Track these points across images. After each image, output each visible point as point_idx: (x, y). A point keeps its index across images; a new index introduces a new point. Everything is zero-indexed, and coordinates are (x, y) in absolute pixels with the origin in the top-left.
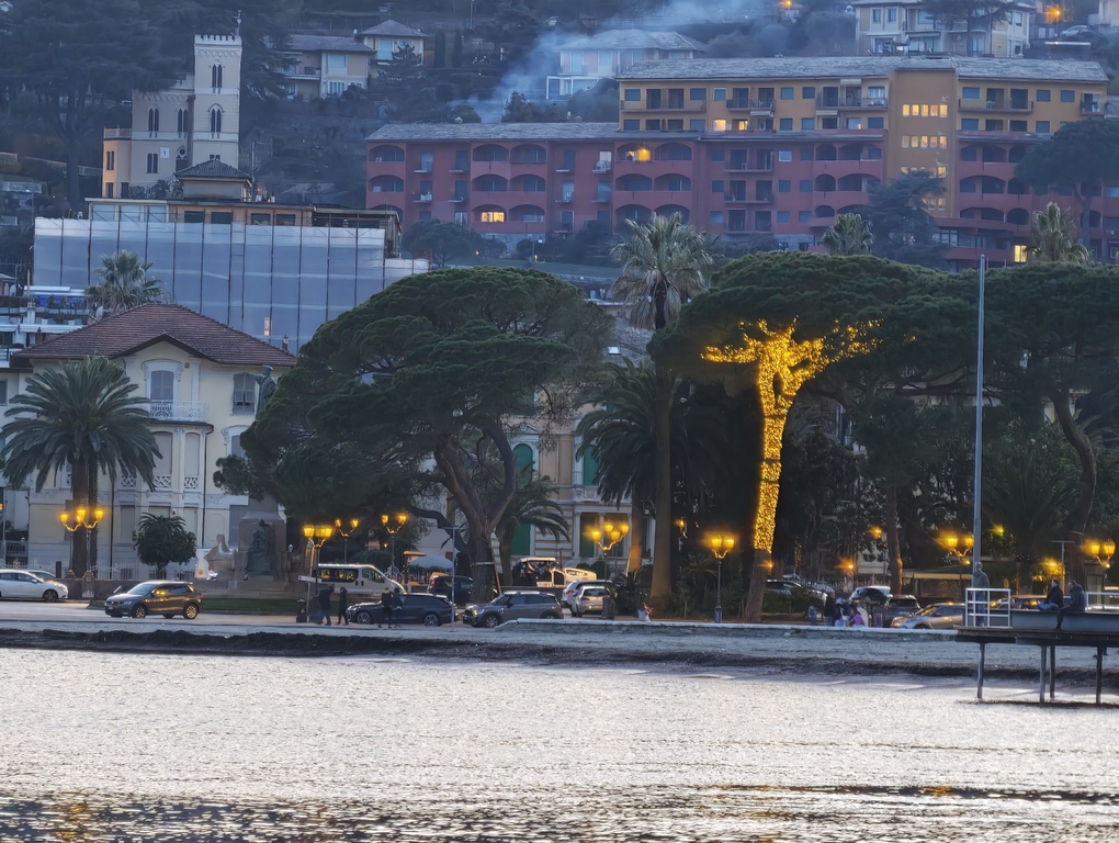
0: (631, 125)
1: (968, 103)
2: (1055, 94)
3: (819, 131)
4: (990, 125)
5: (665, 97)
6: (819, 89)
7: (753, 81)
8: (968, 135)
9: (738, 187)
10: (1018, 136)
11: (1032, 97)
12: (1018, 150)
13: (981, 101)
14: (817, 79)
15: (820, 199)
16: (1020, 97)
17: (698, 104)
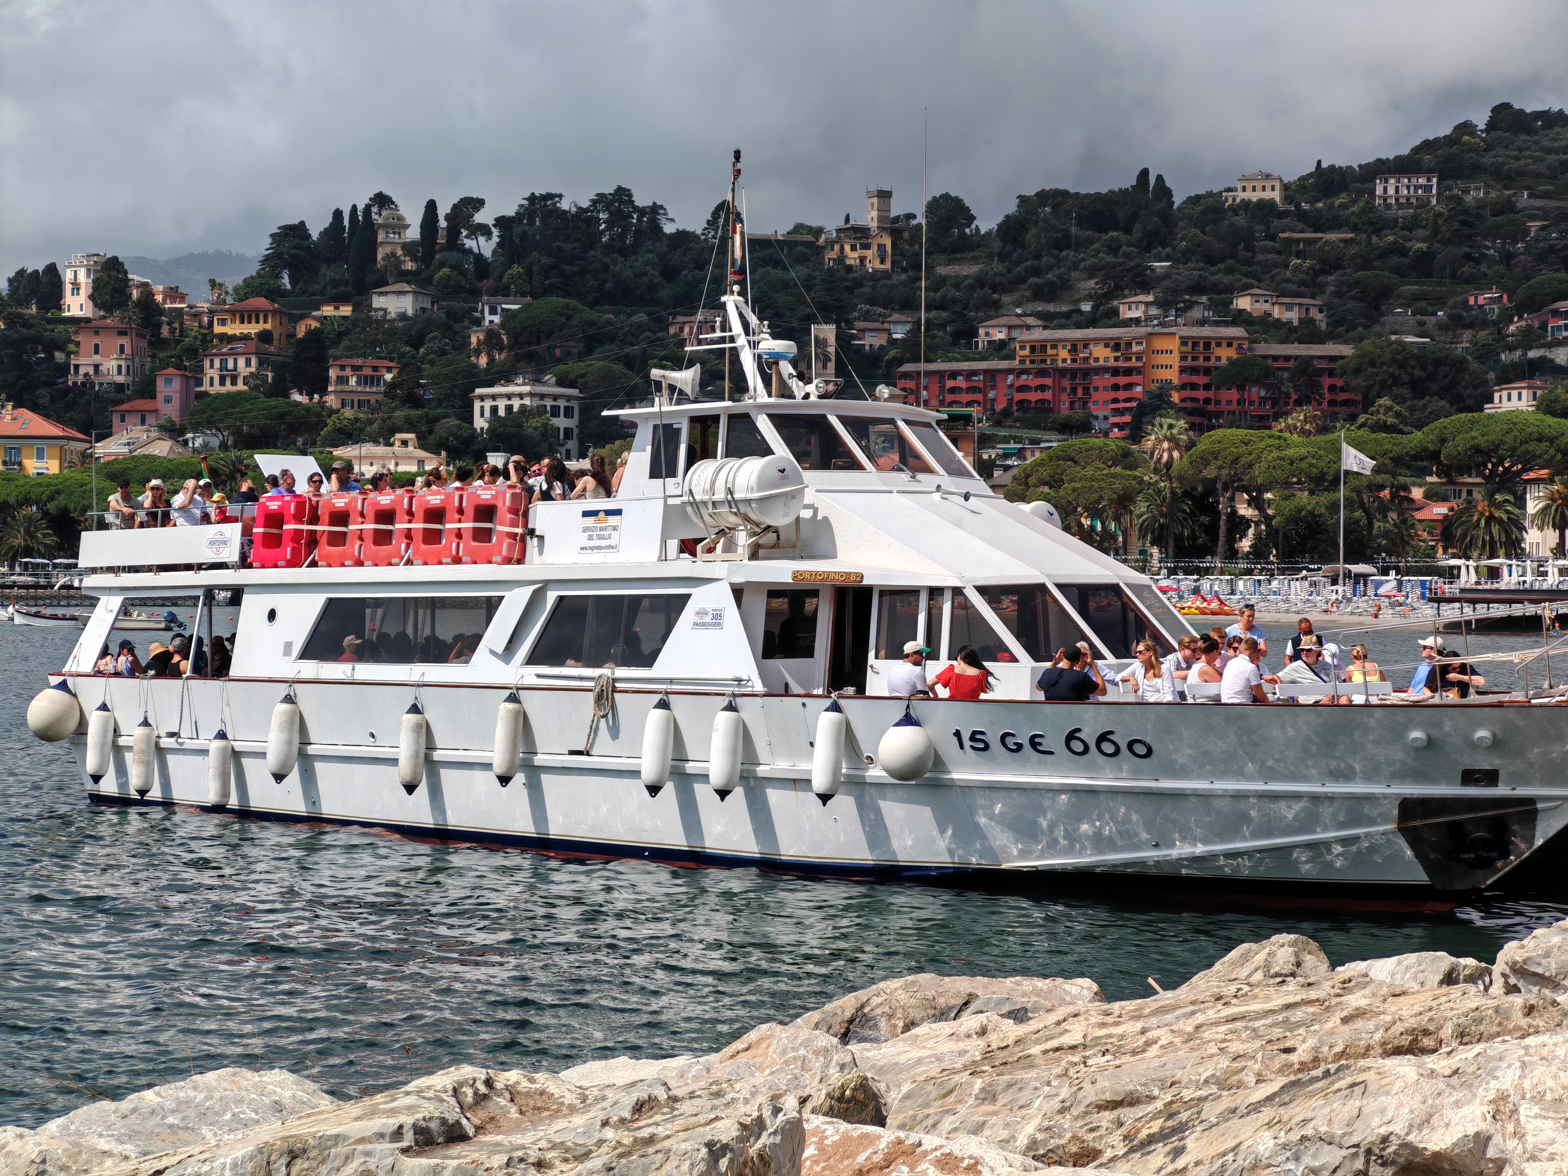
0: (1022, 362)
1: (1184, 349)
2: (1224, 344)
3: (1112, 363)
4: (1194, 359)
5: (1038, 349)
6: (1112, 343)
7: (1079, 340)
8: (1184, 363)
9: (1074, 390)
10: (1207, 364)
11: (1213, 345)
12: (1207, 371)
13: (1189, 348)
14: (1111, 339)
15: (1113, 395)
16: (1207, 345)
17: (1054, 352)
